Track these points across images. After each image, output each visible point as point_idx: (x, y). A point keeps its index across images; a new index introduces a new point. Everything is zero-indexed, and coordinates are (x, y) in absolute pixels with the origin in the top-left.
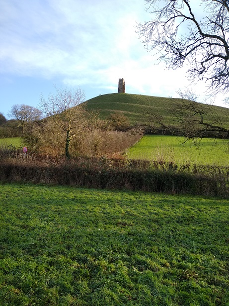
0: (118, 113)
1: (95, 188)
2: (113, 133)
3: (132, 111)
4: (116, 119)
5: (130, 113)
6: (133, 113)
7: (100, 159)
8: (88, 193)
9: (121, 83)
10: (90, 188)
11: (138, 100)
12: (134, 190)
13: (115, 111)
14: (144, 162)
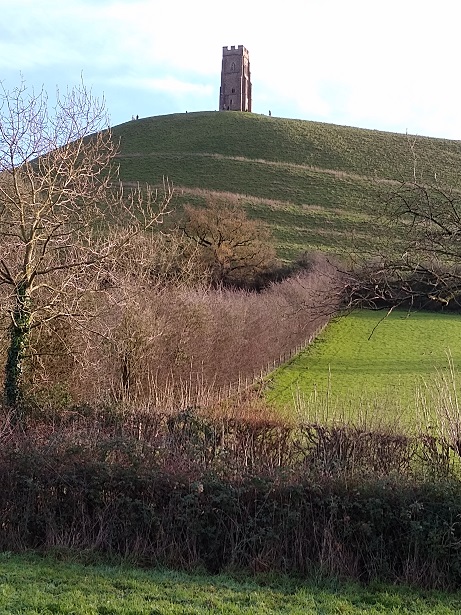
0: (220, 205)
1: (175, 565)
2: (205, 299)
3: (282, 196)
4: (208, 231)
5: (275, 204)
6: (289, 207)
7: (171, 423)
8: (155, 591)
9: (234, 65)
10: (147, 564)
11: (310, 147)
12: (364, 579)
13: (203, 193)
14: (385, 440)
